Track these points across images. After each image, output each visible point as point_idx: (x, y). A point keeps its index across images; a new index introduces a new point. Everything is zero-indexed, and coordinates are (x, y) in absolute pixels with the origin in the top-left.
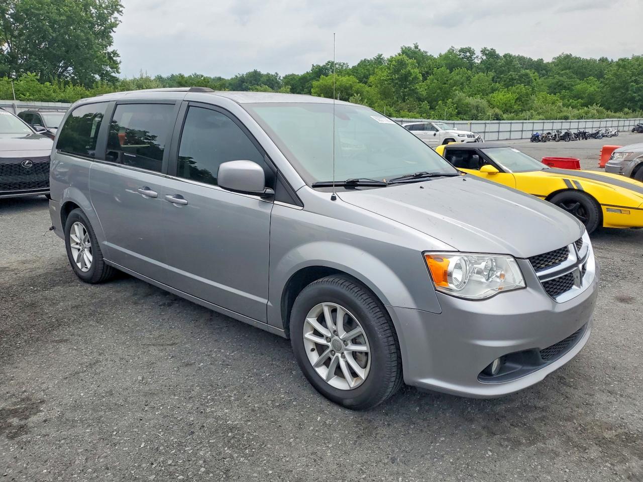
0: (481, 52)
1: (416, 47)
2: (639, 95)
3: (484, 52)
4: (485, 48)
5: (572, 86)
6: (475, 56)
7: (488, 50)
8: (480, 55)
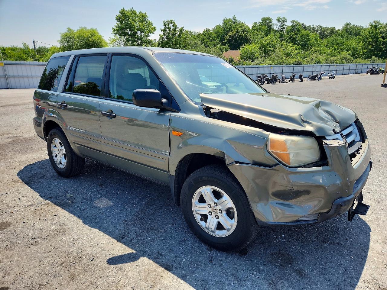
0: (277, 20)
3: (278, 20)
4: (279, 17)
6: (272, 23)
7: (281, 19)
8: (276, 22)
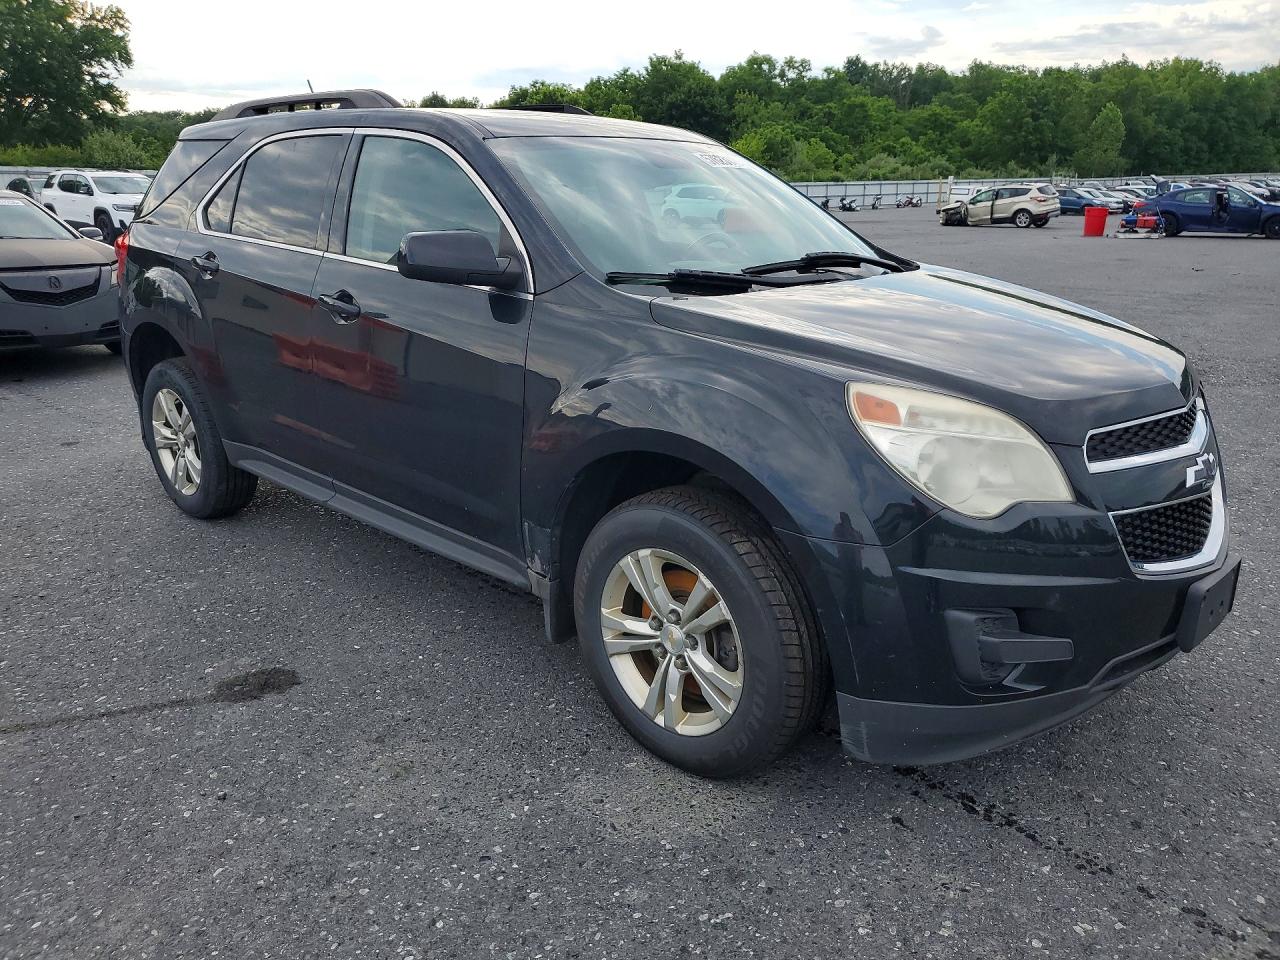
1: (679, 57)
2: (1037, 139)
5: (955, 122)
